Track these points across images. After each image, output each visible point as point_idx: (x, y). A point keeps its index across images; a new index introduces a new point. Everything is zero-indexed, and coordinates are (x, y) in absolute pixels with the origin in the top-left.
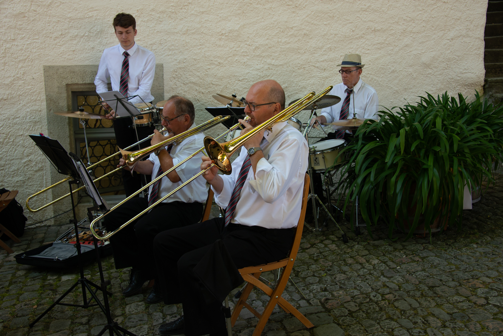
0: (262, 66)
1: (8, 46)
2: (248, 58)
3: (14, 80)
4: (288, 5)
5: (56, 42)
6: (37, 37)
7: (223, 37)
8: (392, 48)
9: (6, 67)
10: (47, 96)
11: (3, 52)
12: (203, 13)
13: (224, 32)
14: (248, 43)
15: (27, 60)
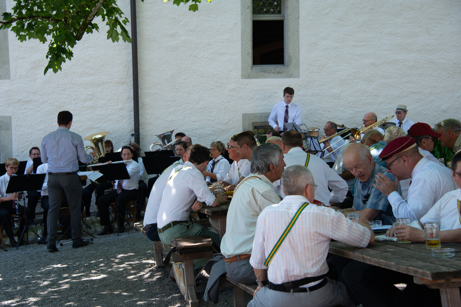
0: (352, 112)
1: (227, 104)
2: (344, 108)
3: (229, 121)
4: (366, 80)
5: (248, 102)
6: (240, 100)
7: (331, 97)
8: (424, 102)
9: (225, 115)
10: (243, 128)
11: (224, 107)
12: (321, 85)
13: (332, 95)
14: (344, 100)
15: (235, 111)
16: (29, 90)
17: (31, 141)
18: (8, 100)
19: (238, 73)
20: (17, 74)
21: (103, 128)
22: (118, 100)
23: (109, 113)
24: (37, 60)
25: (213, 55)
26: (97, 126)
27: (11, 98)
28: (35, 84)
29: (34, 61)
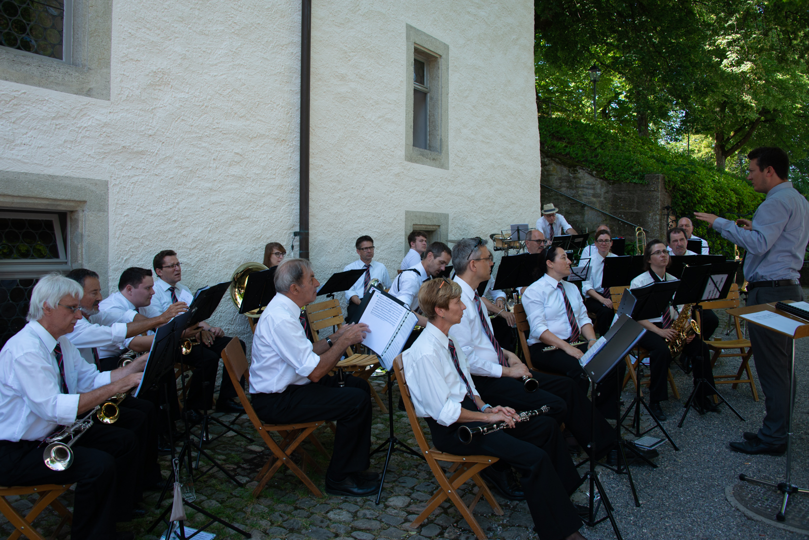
1: (391, 195)
4: (489, 183)
5: (410, 194)
6: (403, 191)
7: (469, 199)
9: (390, 210)
11: (389, 199)
12: (463, 183)
13: (469, 196)
14: (476, 205)
15: (399, 206)
16: (142, 129)
17: (142, 237)
18: (104, 145)
19: (401, 152)
20: (122, 92)
21: (254, 219)
22: (276, 170)
23: (263, 192)
24: (159, 70)
25: (380, 120)
26: (247, 215)
27: (110, 141)
28: (153, 119)
29: (154, 70)
